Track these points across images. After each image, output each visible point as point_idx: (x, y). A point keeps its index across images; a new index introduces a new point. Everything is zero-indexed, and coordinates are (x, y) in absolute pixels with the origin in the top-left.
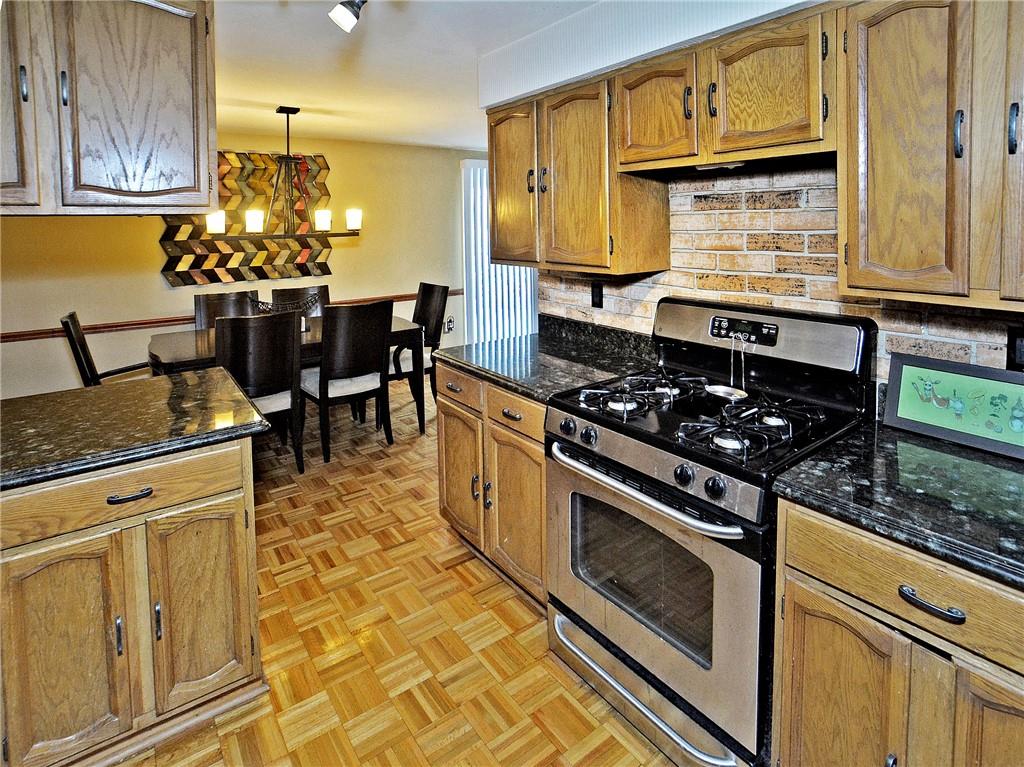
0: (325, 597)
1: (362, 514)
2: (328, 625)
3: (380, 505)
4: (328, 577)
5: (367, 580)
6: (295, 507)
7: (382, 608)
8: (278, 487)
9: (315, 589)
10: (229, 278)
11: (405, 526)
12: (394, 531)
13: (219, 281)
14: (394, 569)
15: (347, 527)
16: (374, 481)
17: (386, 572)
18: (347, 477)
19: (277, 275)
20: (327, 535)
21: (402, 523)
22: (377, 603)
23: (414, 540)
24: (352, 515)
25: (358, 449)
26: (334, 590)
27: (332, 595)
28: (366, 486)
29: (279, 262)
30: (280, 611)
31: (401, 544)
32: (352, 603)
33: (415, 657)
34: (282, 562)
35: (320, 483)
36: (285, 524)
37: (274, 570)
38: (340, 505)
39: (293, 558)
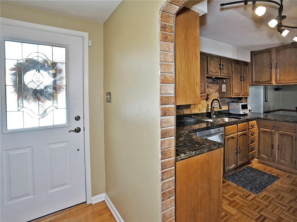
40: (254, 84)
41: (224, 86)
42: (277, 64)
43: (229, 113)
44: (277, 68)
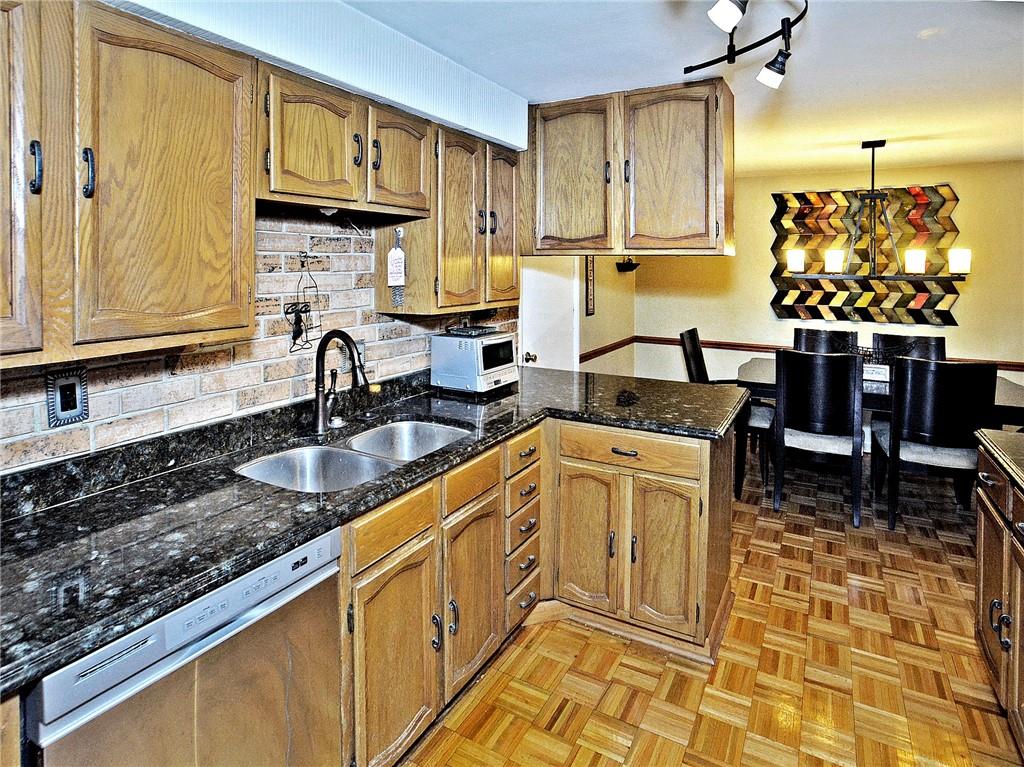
0: (804, 636)
1: (893, 592)
2: (789, 658)
3: (921, 595)
4: (817, 625)
5: (853, 649)
6: (830, 551)
7: (849, 681)
8: (826, 528)
9: (799, 625)
10: (832, 316)
11: (937, 632)
12: (919, 628)
13: (821, 317)
14: (889, 660)
15: (867, 594)
16: (933, 571)
17: (878, 657)
18: (904, 553)
19: (884, 318)
20: (843, 590)
21: (936, 626)
22: (850, 675)
23: (938, 650)
24: (882, 589)
25: (938, 532)
26: (815, 637)
27: (810, 639)
28: (920, 571)
29: (887, 305)
30: (759, 621)
31: (920, 645)
32: (823, 657)
33: (851, 743)
34: (786, 588)
35: (870, 544)
36: (810, 561)
37: (775, 590)
38: (876, 574)
39: (798, 589)
40: (539, 247)
41: (396, 255)
42: (627, 163)
43: (428, 386)
44: (627, 180)
